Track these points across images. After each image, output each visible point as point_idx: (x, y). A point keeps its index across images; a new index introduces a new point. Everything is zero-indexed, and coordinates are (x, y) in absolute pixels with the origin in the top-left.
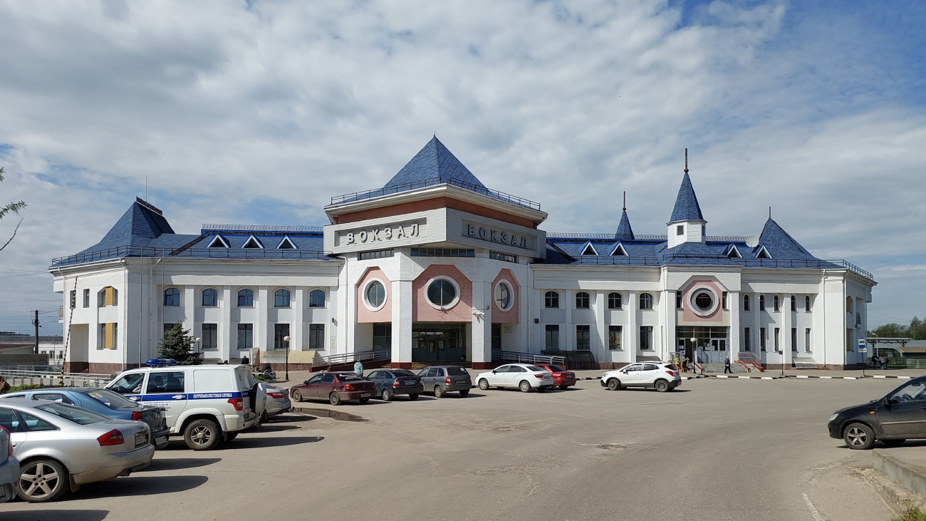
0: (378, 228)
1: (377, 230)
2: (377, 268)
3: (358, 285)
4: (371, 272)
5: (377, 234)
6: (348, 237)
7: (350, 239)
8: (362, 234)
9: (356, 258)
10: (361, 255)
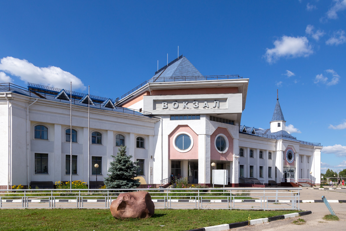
0: (188, 101)
1: (187, 103)
2: (187, 126)
3: (170, 136)
4: (181, 128)
5: (187, 104)
6: (163, 105)
7: (164, 106)
8: (175, 104)
9: (169, 119)
10: (173, 117)
